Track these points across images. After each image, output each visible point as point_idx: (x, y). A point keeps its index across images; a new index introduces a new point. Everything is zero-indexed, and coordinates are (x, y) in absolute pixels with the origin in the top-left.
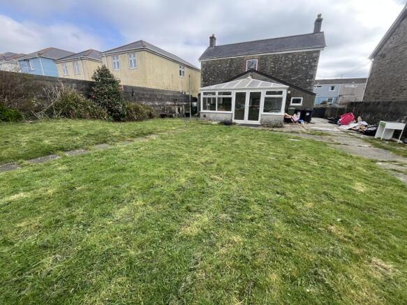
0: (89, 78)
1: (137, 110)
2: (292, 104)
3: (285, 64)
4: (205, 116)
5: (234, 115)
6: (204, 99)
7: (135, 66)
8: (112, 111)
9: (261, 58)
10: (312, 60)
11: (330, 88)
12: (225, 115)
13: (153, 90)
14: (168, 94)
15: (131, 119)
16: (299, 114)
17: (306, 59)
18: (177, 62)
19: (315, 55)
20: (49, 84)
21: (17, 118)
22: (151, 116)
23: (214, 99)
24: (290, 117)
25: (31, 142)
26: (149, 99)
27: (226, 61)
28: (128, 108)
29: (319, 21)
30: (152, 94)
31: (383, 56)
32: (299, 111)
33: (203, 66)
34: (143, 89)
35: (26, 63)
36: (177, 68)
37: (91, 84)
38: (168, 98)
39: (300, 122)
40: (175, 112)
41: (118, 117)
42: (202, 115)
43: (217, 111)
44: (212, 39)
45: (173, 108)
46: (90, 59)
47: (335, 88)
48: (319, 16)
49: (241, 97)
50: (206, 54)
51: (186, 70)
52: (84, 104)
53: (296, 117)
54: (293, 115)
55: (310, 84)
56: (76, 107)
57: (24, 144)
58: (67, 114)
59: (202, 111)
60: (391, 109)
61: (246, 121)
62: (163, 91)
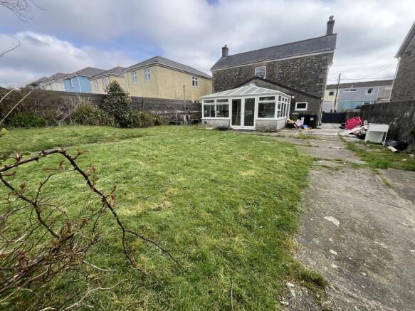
0: (103, 92)
1: (143, 118)
2: (296, 109)
3: (293, 69)
4: (206, 123)
5: (231, 121)
6: (205, 106)
7: (149, 79)
8: (119, 119)
9: (269, 65)
10: (322, 63)
11: (367, 91)
12: (223, 122)
13: (163, 100)
14: (178, 103)
15: (137, 126)
16: (303, 119)
17: (315, 63)
18: (190, 74)
19: (324, 58)
20: (70, 98)
21: (42, 125)
22: (157, 123)
23: (214, 106)
24: (293, 122)
25: (40, 140)
26: (159, 108)
27: (235, 70)
28: (135, 117)
29: (331, 23)
30: (162, 104)
31: (409, 53)
32: (303, 116)
33: (214, 75)
34: (153, 99)
35: (68, 81)
36: (190, 79)
37: (104, 96)
38: (179, 107)
39: (303, 128)
40: (182, 120)
41: (124, 124)
42: (203, 122)
43: (216, 118)
44: (225, 49)
45: (181, 116)
46: (114, 75)
47: (373, 91)
48: (331, 18)
49: (236, 104)
50: (219, 64)
51: (199, 80)
52: (96, 113)
53: (299, 123)
54: (296, 121)
55: (321, 88)
56: (89, 116)
57: (34, 141)
58: (81, 122)
59: (203, 117)
60: (388, 111)
61: (242, 126)
62: (173, 101)
